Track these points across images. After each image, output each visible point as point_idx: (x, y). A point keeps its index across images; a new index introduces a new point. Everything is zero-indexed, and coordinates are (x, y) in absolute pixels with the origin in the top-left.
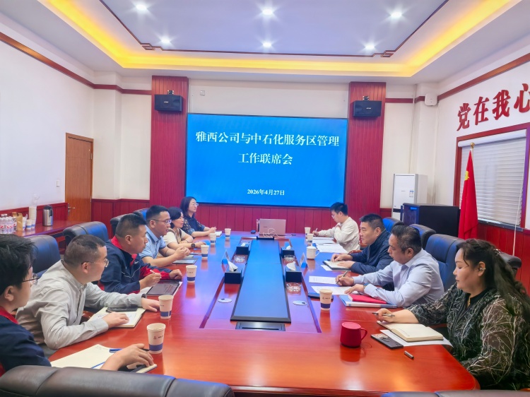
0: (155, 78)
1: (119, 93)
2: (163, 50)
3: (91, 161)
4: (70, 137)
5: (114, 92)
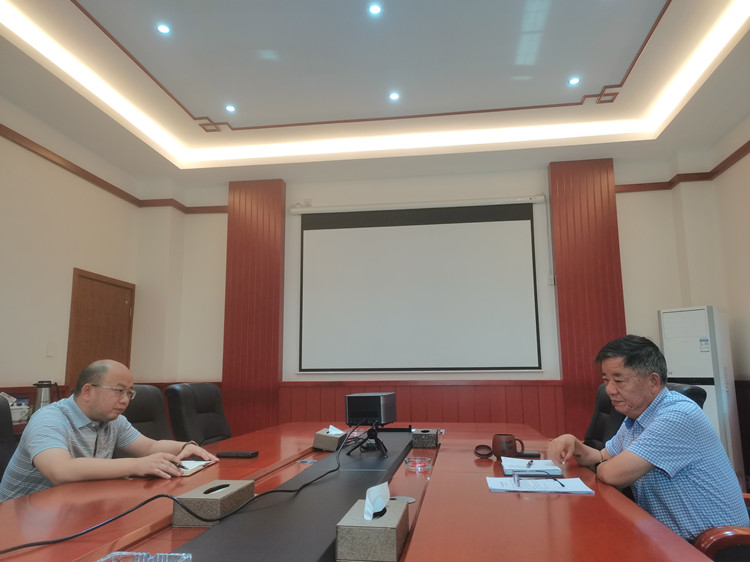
1: (180, 214)
2: (233, 129)
3: (130, 319)
4: (80, 276)
5: (169, 210)
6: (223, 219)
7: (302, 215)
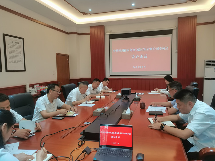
0: (91, 27)
1: (78, 35)
2: (91, 14)
3: (69, 63)
4: (58, 55)
5: (75, 35)
6: (89, 36)
7: (109, 35)
